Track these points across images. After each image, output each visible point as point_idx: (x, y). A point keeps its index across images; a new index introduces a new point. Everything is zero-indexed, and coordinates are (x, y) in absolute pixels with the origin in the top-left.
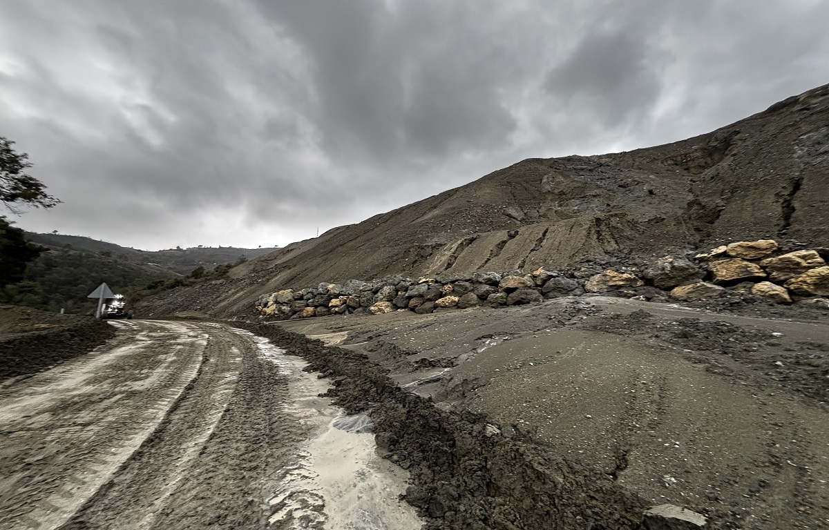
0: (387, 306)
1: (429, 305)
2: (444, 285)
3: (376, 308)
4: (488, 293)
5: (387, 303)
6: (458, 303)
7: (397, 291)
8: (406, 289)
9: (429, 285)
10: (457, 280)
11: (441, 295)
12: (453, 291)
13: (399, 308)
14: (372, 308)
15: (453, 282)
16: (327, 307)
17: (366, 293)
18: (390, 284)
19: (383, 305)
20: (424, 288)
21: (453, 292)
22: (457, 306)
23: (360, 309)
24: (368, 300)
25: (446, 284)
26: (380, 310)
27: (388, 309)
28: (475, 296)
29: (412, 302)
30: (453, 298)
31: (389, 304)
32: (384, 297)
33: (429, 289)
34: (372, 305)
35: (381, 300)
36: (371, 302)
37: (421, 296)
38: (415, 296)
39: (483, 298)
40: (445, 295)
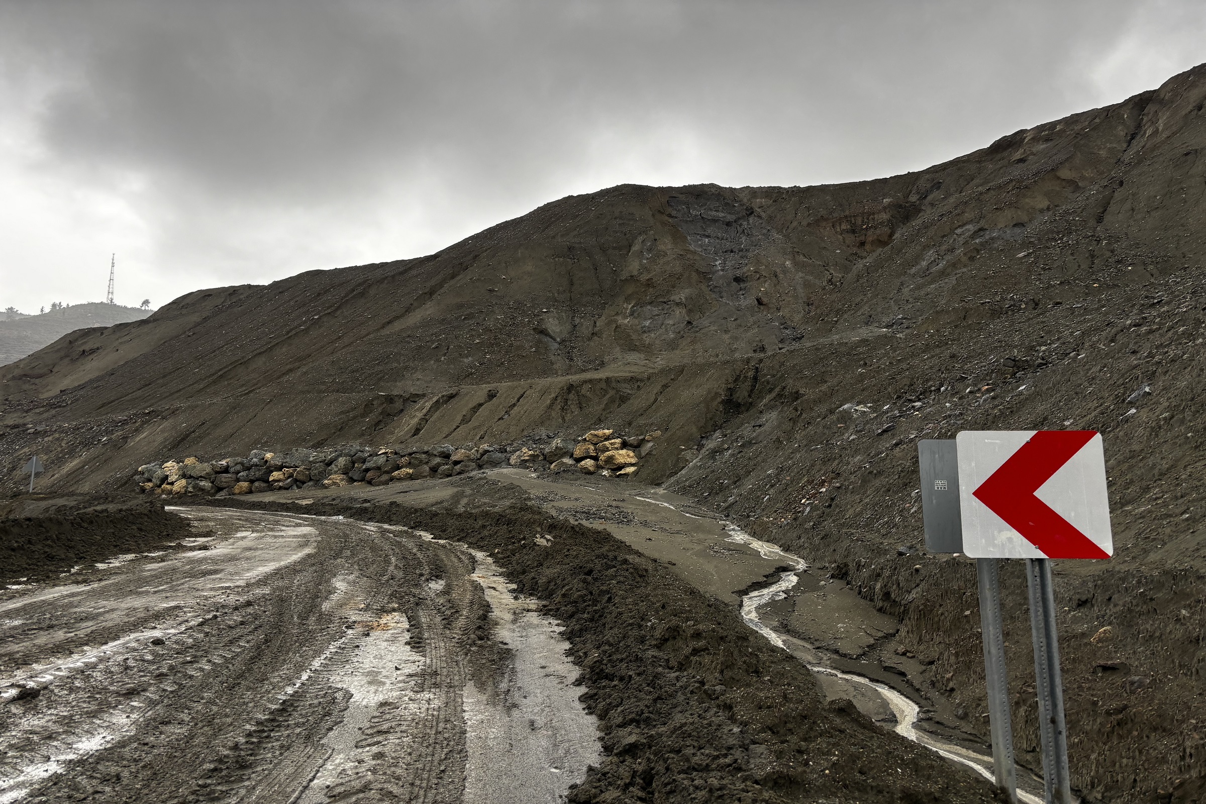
0: (342, 480)
1: (385, 477)
2: (402, 456)
3: (330, 482)
4: (439, 465)
5: (342, 476)
6: (412, 475)
7: (353, 463)
8: (364, 461)
9: (388, 457)
10: (414, 453)
11: (398, 468)
12: (410, 463)
13: (355, 481)
14: (326, 482)
15: (410, 454)
16: (267, 481)
17: (317, 465)
18: (346, 455)
19: (337, 477)
20: (381, 460)
21: (409, 465)
22: (411, 477)
23: (311, 483)
24: (320, 473)
25: (405, 456)
26: (334, 483)
27: (343, 482)
28: (428, 469)
29: (369, 475)
30: (408, 470)
31: (345, 477)
32: (339, 470)
33: (387, 461)
34: (326, 478)
35: (336, 473)
36: (324, 474)
37: (378, 468)
38: (373, 468)
39: (434, 470)
40: (402, 467)
